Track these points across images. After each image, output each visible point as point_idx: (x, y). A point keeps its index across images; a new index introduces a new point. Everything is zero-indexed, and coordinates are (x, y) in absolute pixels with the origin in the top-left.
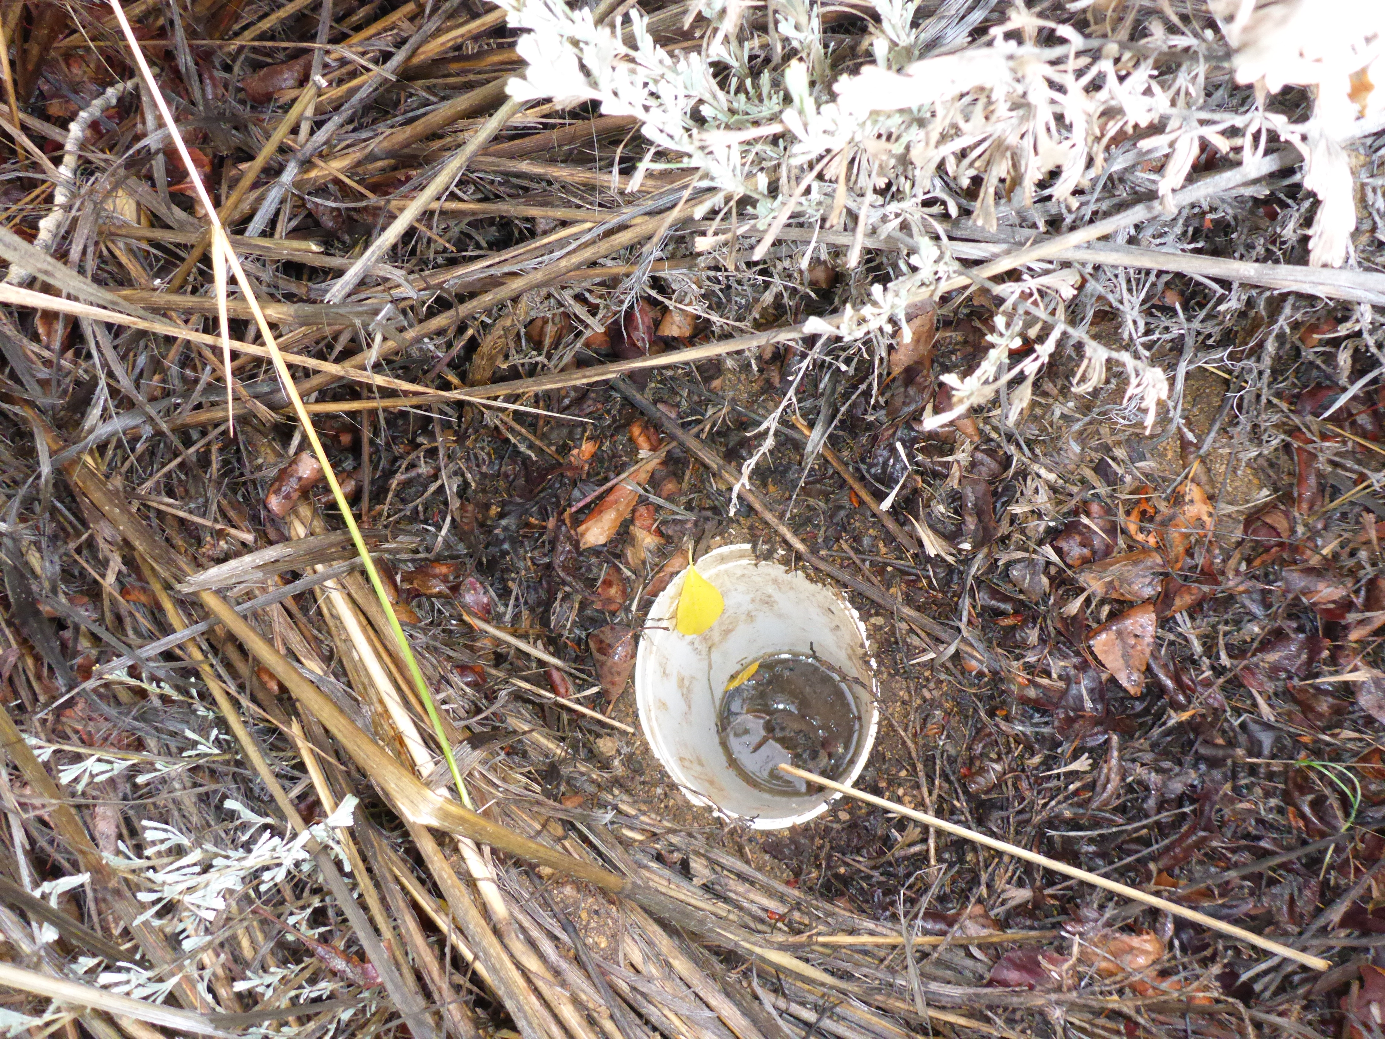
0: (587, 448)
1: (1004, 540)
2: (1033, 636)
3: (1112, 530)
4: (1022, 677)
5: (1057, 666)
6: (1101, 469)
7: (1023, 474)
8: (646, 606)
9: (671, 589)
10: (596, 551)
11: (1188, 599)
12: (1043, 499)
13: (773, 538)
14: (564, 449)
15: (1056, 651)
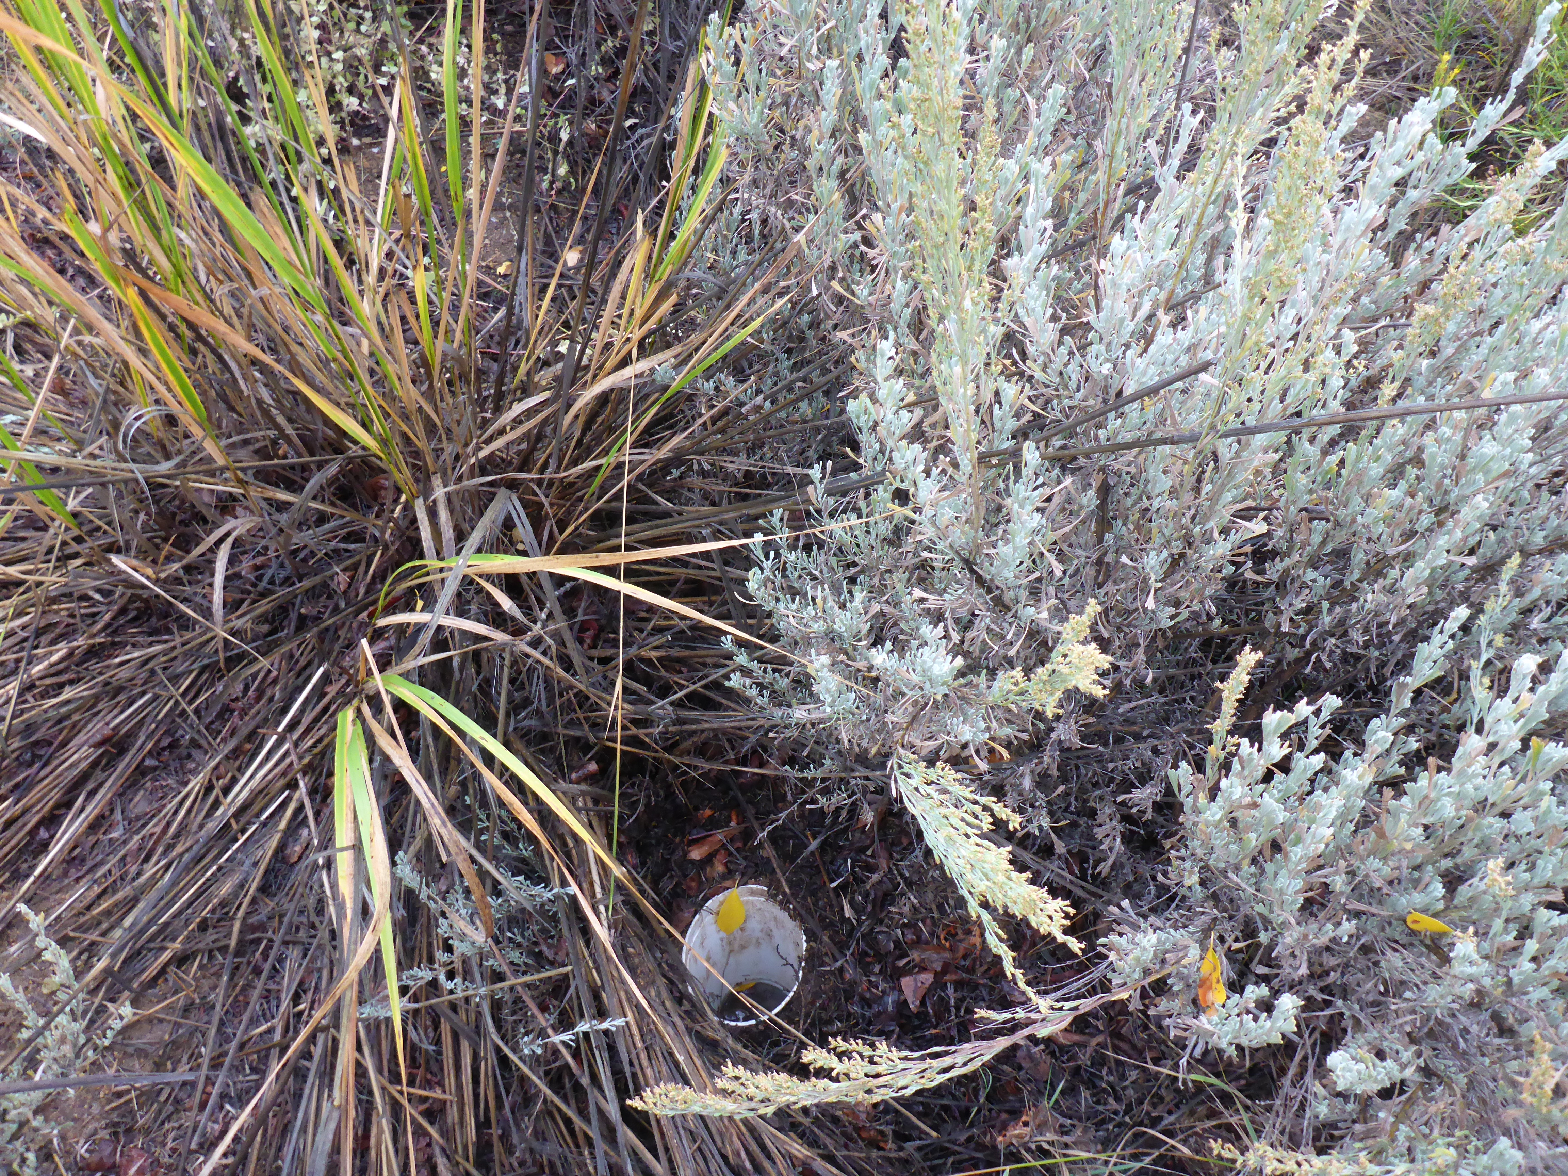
0: (708, 812)
1: (881, 922)
2: (877, 969)
3: (932, 934)
4: (865, 985)
5: (882, 986)
6: (940, 907)
7: (903, 894)
8: (706, 899)
9: (720, 897)
10: (693, 862)
11: (954, 977)
12: (906, 909)
13: (778, 888)
14: (697, 809)
15: (885, 980)
